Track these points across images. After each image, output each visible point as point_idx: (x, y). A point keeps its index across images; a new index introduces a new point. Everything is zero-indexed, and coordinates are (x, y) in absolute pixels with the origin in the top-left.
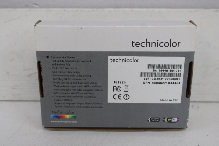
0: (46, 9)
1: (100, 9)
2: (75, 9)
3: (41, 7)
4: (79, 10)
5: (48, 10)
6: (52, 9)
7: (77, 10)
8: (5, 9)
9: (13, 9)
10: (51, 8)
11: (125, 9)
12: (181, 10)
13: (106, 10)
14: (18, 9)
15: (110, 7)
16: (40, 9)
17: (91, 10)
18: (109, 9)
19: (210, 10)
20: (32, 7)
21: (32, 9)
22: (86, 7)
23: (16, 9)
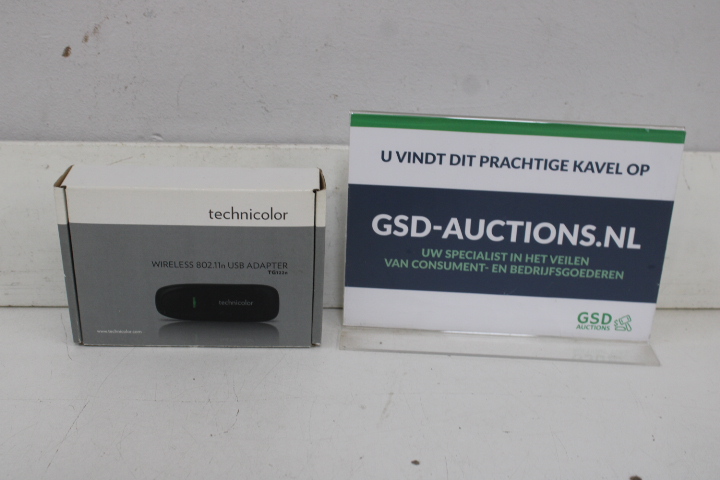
0: (177, 145)
1: (271, 146)
2: (228, 146)
4: (235, 146)
6: (188, 145)
7: (232, 147)
8: (106, 143)
9: (119, 144)
10: (185, 142)
11: (314, 146)
13: (282, 147)
15: (289, 141)
16: (167, 144)
17: (255, 146)
18: (287, 146)
20: (151, 140)
21: (154, 144)
22: (247, 141)
23: (124, 143)
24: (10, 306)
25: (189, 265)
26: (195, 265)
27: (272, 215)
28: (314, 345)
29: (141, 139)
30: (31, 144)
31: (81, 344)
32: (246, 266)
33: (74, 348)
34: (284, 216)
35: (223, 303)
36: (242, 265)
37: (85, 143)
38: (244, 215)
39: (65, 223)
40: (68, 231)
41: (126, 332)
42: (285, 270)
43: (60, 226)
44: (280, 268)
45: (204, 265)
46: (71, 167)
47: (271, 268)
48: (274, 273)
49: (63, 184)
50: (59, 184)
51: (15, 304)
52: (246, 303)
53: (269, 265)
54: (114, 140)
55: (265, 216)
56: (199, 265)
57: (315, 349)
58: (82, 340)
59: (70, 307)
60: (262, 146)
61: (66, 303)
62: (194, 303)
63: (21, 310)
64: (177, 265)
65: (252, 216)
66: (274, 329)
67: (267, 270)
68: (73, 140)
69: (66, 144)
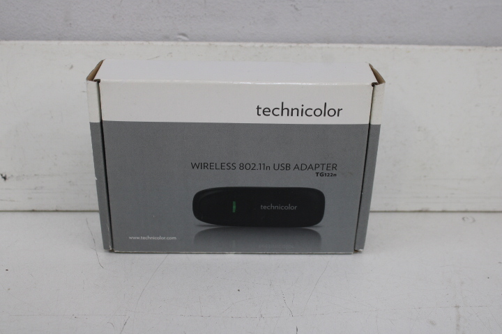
1: (303, 45)
2: (258, 45)
3: (191, 40)
4: (265, 45)
5: (210, 44)
7: (262, 46)
8: (132, 42)
9: (145, 43)
12: (445, 48)
13: (314, 45)
14: (155, 43)
15: (318, 41)
16: (195, 43)
18: (320, 45)
19: (494, 48)
20: (177, 40)
21: (182, 43)
23: (150, 42)
24: (33, 211)
25: (231, 166)
26: (238, 167)
27: (325, 112)
28: (356, 251)
29: (166, 38)
30: (55, 43)
31: (112, 251)
32: (292, 167)
33: (104, 256)
34: (338, 112)
35: (265, 207)
36: (288, 167)
37: (111, 43)
38: (295, 112)
39: (98, 121)
40: (101, 131)
41: (160, 238)
42: (334, 172)
43: (92, 125)
44: (328, 170)
45: (248, 167)
46: (102, 62)
47: (319, 170)
48: (322, 175)
49: (96, 78)
50: (92, 77)
51: (38, 209)
52: (289, 207)
53: (317, 166)
54: (139, 39)
55: (318, 112)
56: (242, 167)
57: (357, 255)
58: (113, 247)
59: (101, 212)
60: (294, 45)
61: (97, 207)
62: (234, 207)
63: (45, 215)
64: (219, 166)
65: (303, 112)
66: (316, 234)
67: (315, 172)
68: (97, 39)
69: (91, 43)
